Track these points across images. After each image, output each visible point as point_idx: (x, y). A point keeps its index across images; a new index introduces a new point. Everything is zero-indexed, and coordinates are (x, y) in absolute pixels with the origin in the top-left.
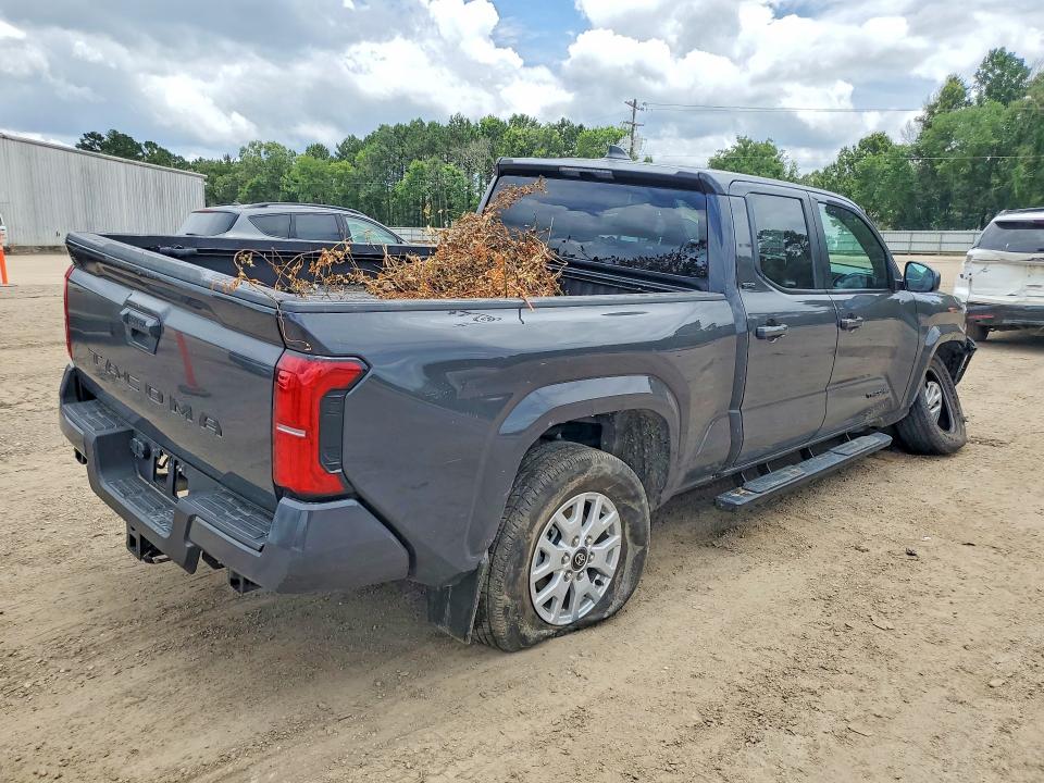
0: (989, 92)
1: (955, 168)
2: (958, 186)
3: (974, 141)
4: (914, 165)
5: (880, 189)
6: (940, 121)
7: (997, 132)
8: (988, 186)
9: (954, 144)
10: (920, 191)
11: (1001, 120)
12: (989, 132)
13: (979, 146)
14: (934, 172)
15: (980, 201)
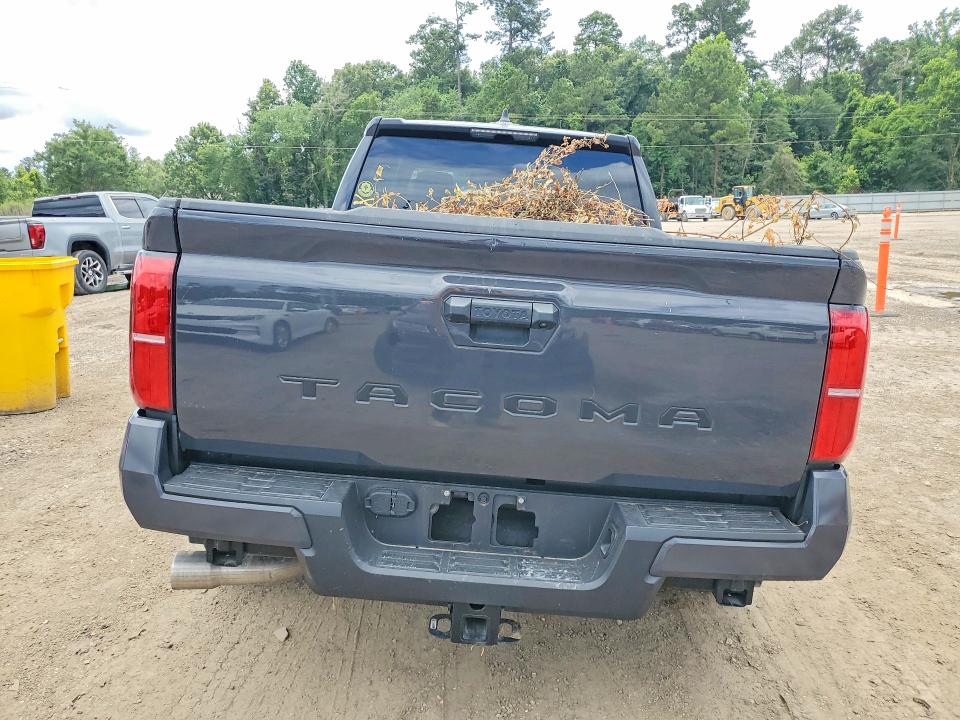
0: (295, 96)
1: (281, 155)
2: (286, 172)
3: (291, 134)
4: (248, 152)
5: (224, 174)
6: (262, 116)
7: (306, 128)
8: (307, 172)
9: (276, 136)
10: (258, 176)
11: (308, 118)
12: (301, 128)
13: (296, 139)
14: (265, 160)
15: (304, 185)
